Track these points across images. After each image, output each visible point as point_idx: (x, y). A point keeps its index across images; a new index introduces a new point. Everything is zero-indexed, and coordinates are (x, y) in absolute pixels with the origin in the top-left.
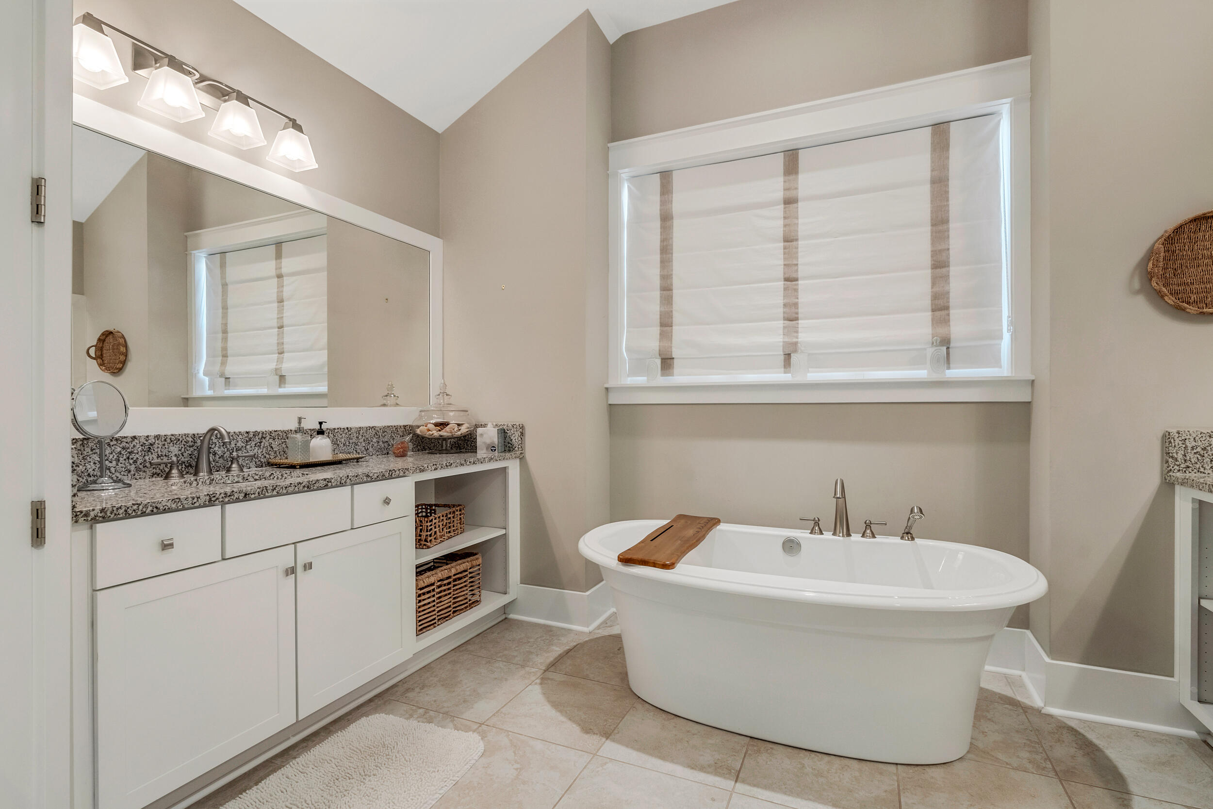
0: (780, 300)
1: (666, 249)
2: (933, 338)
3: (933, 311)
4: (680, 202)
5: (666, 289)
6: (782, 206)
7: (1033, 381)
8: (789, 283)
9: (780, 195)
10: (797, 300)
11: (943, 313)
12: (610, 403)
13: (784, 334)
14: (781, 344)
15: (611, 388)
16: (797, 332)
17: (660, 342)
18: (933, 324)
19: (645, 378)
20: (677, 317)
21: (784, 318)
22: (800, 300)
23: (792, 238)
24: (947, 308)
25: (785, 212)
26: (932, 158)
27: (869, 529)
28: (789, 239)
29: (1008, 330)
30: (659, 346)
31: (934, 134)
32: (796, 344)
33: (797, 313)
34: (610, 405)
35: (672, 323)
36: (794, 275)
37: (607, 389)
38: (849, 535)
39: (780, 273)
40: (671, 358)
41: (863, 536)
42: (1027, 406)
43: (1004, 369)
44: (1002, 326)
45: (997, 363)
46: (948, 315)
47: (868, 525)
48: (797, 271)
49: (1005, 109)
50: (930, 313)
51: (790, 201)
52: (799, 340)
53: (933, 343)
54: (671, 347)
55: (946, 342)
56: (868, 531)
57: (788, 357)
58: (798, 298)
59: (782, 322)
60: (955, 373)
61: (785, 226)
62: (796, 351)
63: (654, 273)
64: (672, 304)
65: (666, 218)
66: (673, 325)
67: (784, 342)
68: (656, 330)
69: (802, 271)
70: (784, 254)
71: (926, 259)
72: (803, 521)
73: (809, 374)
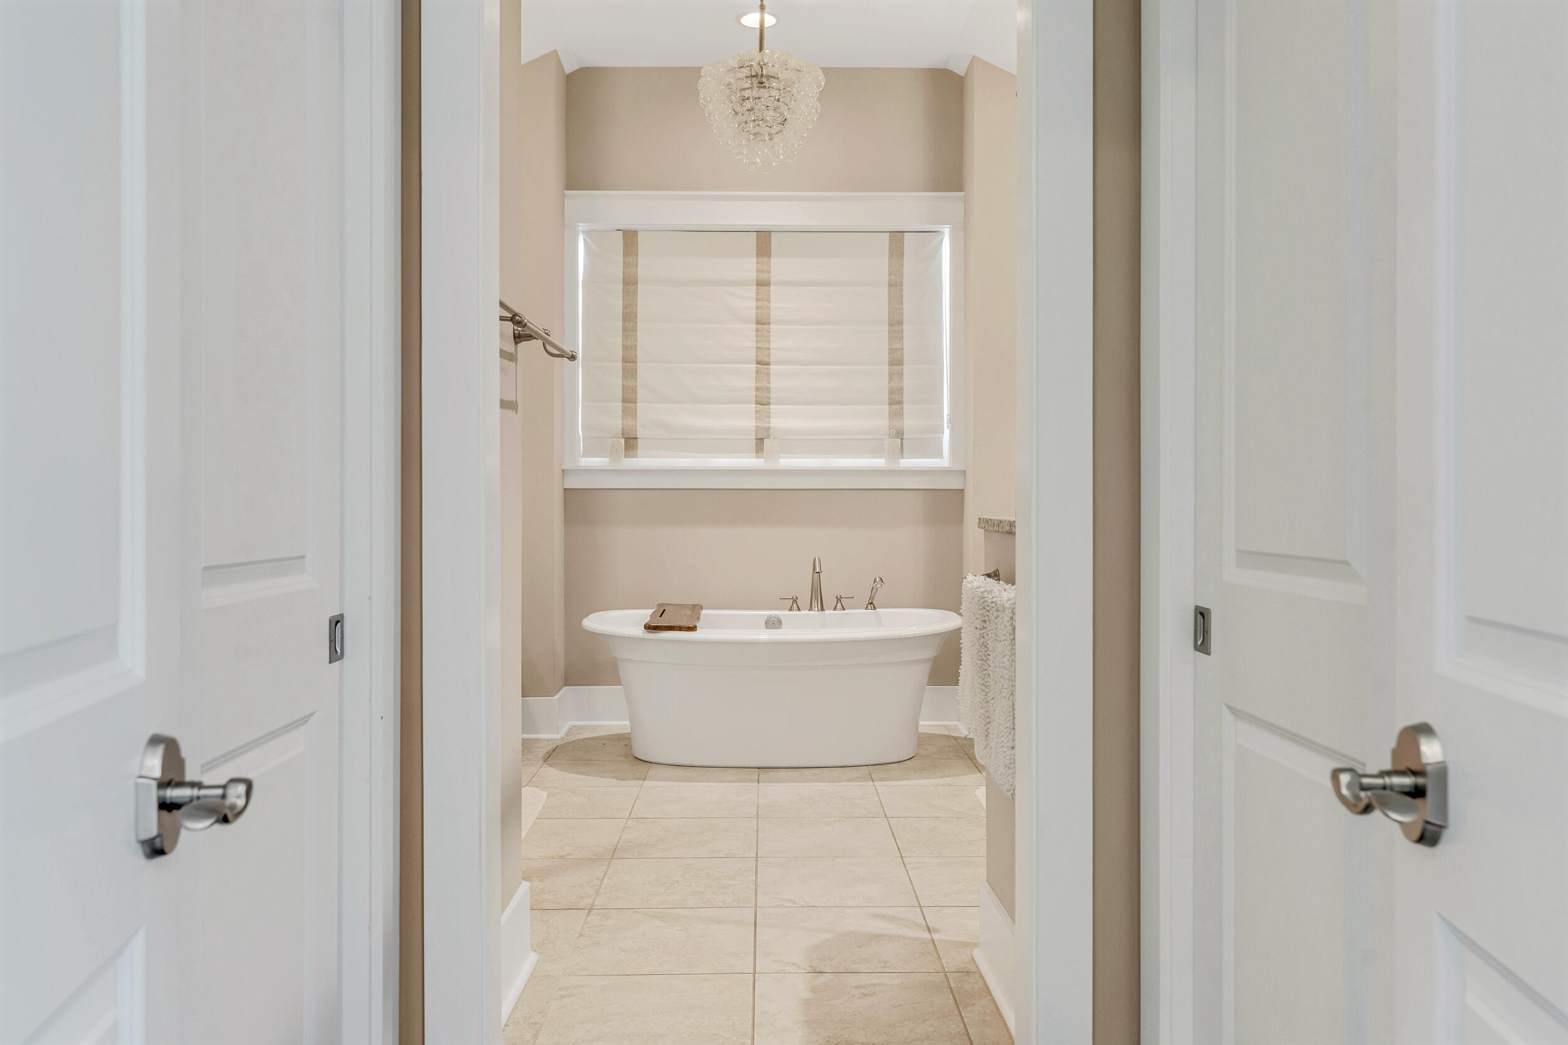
0: (751, 383)
1: (629, 317)
2: (890, 429)
3: (890, 404)
4: (646, 265)
5: (629, 361)
6: (755, 287)
7: (965, 471)
8: (761, 366)
9: (753, 276)
10: (768, 385)
11: (898, 407)
12: (567, 487)
13: (756, 419)
14: (754, 428)
15: (566, 470)
16: (769, 417)
17: (623, 419)
18: (890, 418)
19: (606, 460)
20: (641, 393)
21: (756, 401)
22: (772, 385)
23: (764, 321)
24: (901, 403)
25: (757, 294)
26: (890, 264)
27: (839, 603)
28: (762, 322)
29: (948, 427)
30: (623, 424)
31: (891, 240)
32: (768, 429)
33: (769, 398)
34: (565, 489)
35: (636, 399)
36: (766, 359)
37: (563, 470)
38: (823, 609)
39: (752, 355)
40: (634, 438)
41: (835, 609)
42: (961, 492)
43: (944, 462)
44: (943, 422)
45: (939, 455)
46: (902, 409)
47: (839, 599)
48: (769, 355)
49: (947, 231)
50: (887, 406)
51: (763, 284)
52: (772, 425)
53: (890, 435)
54: (636, 426)
55: (899, 434)
56: (839, 604)
57: (760, 442)
58: (769, 383)
59: (754, 406)
60: (907, 463)
61: (757, 308)
62: (768, 437)
63: (615, 342)
64: (636, 379)
65: (630, 283)
66: (638, 401)
67: (757, 426)
68: (619, 406)
69: (774, 355)
70: (757, 336)
71: (885, 356)
72: (783, 600)
73: (780, 460)
